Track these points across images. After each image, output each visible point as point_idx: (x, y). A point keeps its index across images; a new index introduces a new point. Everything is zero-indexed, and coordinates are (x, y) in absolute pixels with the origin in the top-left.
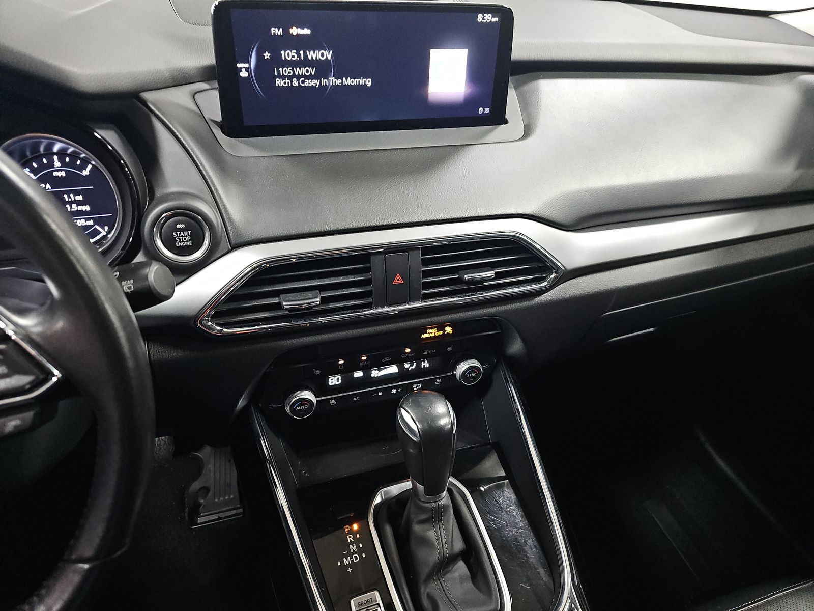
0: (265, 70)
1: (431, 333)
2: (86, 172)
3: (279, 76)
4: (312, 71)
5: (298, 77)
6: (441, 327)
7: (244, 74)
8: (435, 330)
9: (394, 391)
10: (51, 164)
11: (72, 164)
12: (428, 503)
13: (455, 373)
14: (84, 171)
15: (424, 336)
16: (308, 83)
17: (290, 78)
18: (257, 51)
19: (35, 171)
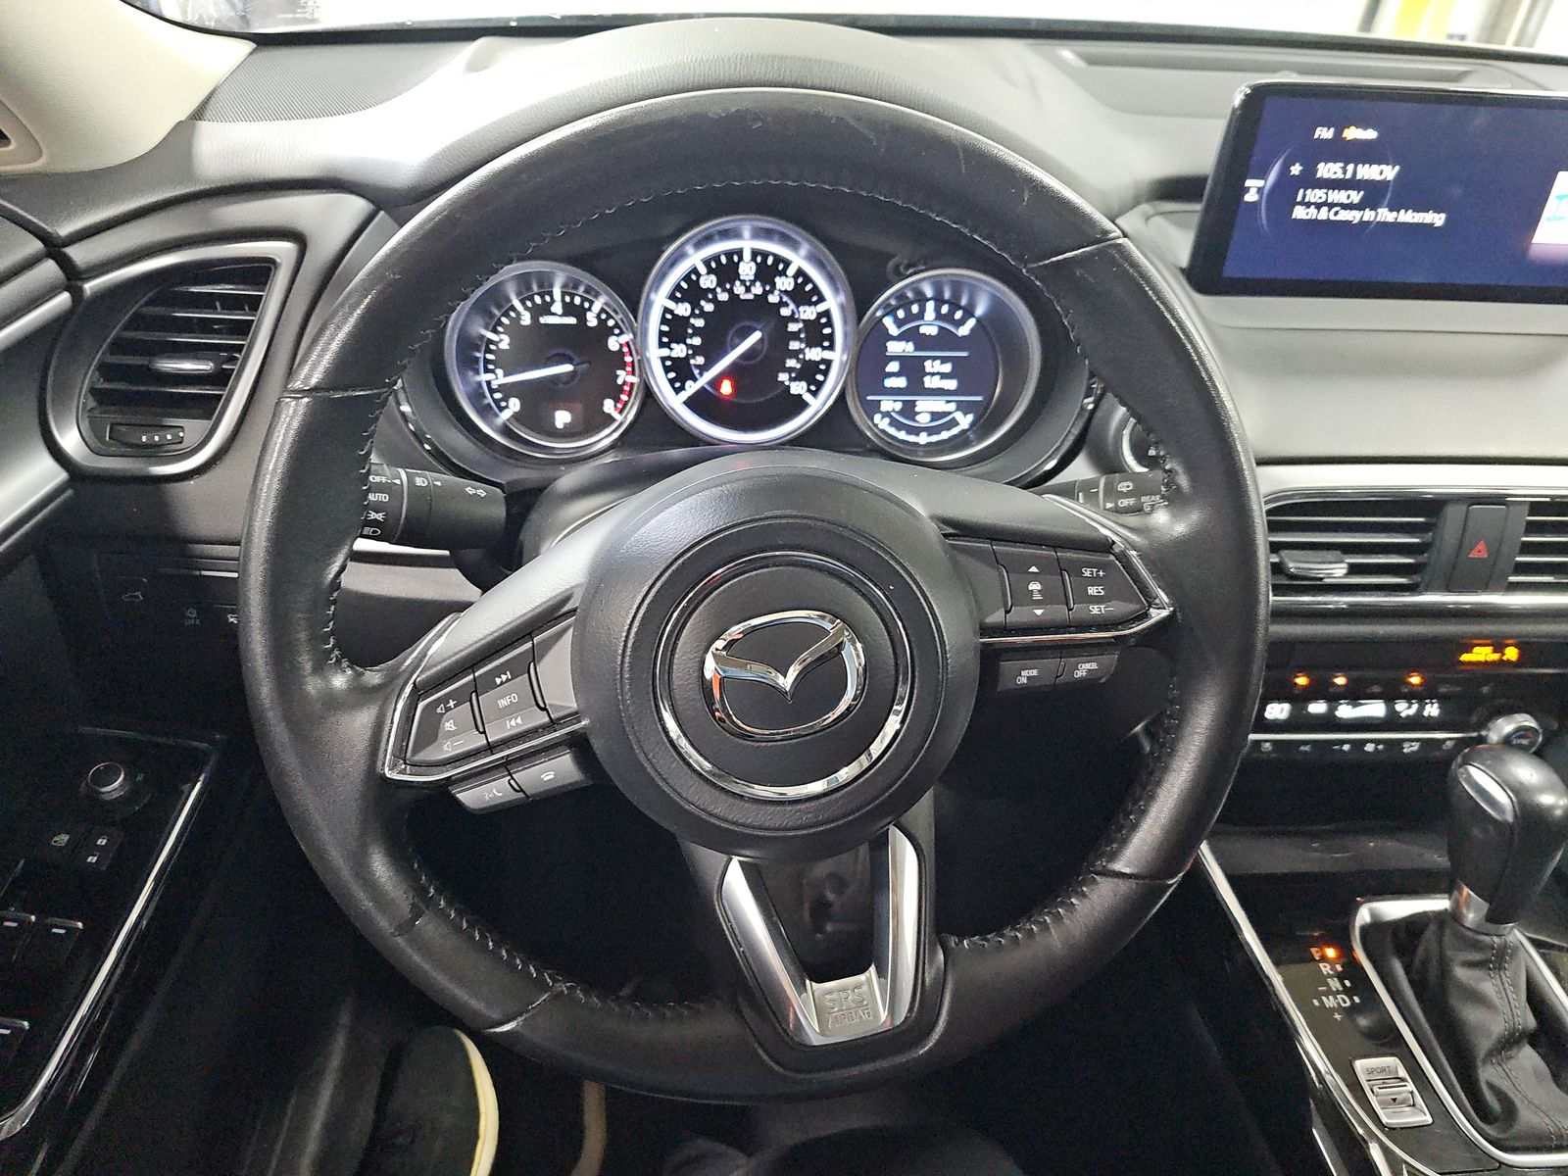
0: (1284, 194)
1: (1482, 654)
2: (964, 331)
3: (1302, 203)
4: (1356, 197)
5: (1331, 206)
6: (1499, 648)
7: (1251, 197)
8: (1489, 649)
9: (1370, 748)
10: (921, 315)
11: (948, 318)
12: (1487, 934)
13: (1484, 733)
14: (961, 328)
15: (1465, 657)
16: (1345, 215)
17: (1319, 206)
18: (1285, 161)
19: (899, 323)
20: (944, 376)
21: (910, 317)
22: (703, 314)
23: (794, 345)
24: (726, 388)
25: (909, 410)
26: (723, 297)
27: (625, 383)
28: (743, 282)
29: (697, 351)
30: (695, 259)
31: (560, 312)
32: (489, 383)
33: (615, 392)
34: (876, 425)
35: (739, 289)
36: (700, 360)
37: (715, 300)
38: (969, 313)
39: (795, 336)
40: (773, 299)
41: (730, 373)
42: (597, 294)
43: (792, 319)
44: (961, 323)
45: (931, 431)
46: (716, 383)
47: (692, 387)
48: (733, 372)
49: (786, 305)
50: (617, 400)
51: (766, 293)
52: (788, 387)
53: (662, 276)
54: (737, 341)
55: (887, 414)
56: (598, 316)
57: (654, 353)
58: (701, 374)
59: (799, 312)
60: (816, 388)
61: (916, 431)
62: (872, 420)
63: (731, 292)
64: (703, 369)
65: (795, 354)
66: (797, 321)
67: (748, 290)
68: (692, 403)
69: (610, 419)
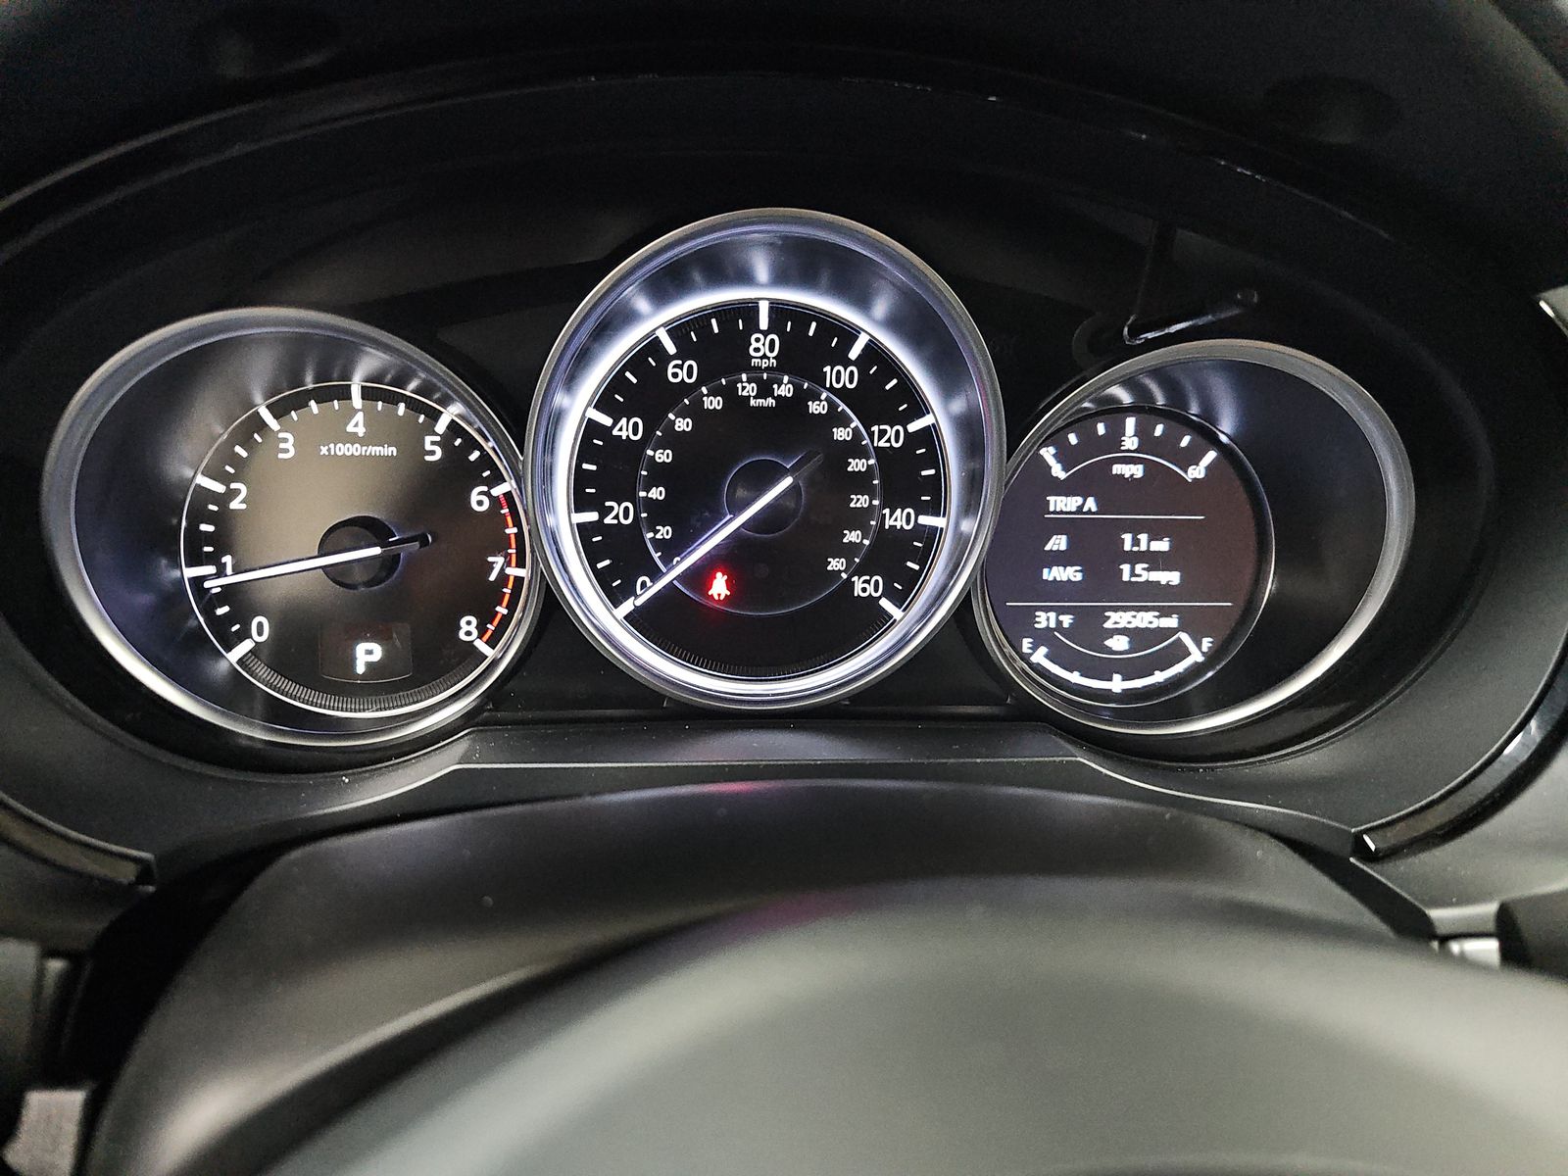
2: (1196, 472)
10: (1112, 441)
11: (1166, 446)
14: (1193, 467)
19: (1066, 457)
20: (1155, 561)
21: (1092, 446)
22: (672, 440)
23: (860, 501)
24: (719, 587)
25: (1090, 627)
26: (713, 403)
27: (503, 577)
28: (755, 374)
29: (658, 513)
30: (653, 321)
31: (361, 431)
32: (197, 582)
33: (483, 600)
34: (1025, 658)
35: (748, 389)
36: (665, 532)
37: (696, 412)
38: (1207, 436)
39: (861, 482)
40: (816, 408)
41: (723, 559)
42: (445, 401)
43: (855, 448)
44: (1191, 457)
45: (1130, 670)
46: (699, 576)
47: (647, 591)
48: (732, 557)
49: (845, 422)
50: (485, 617)
51: (801, 398)
52: (849, 585)
53: (583, 359)
54: (741, 493)
55: (1043, 637)
56: (445, 442)
57: (563, 519)
58: (667, 560)
59: (871, 435)
60: (903, 589)
61: (1104, 671)
62: (1017, 649)
63: (729, 394)
64: (672, 549)
65: (859, 519)
66: (862, 453)
67: (765, 391)
68: (646, 622)
69: (473, 656)
